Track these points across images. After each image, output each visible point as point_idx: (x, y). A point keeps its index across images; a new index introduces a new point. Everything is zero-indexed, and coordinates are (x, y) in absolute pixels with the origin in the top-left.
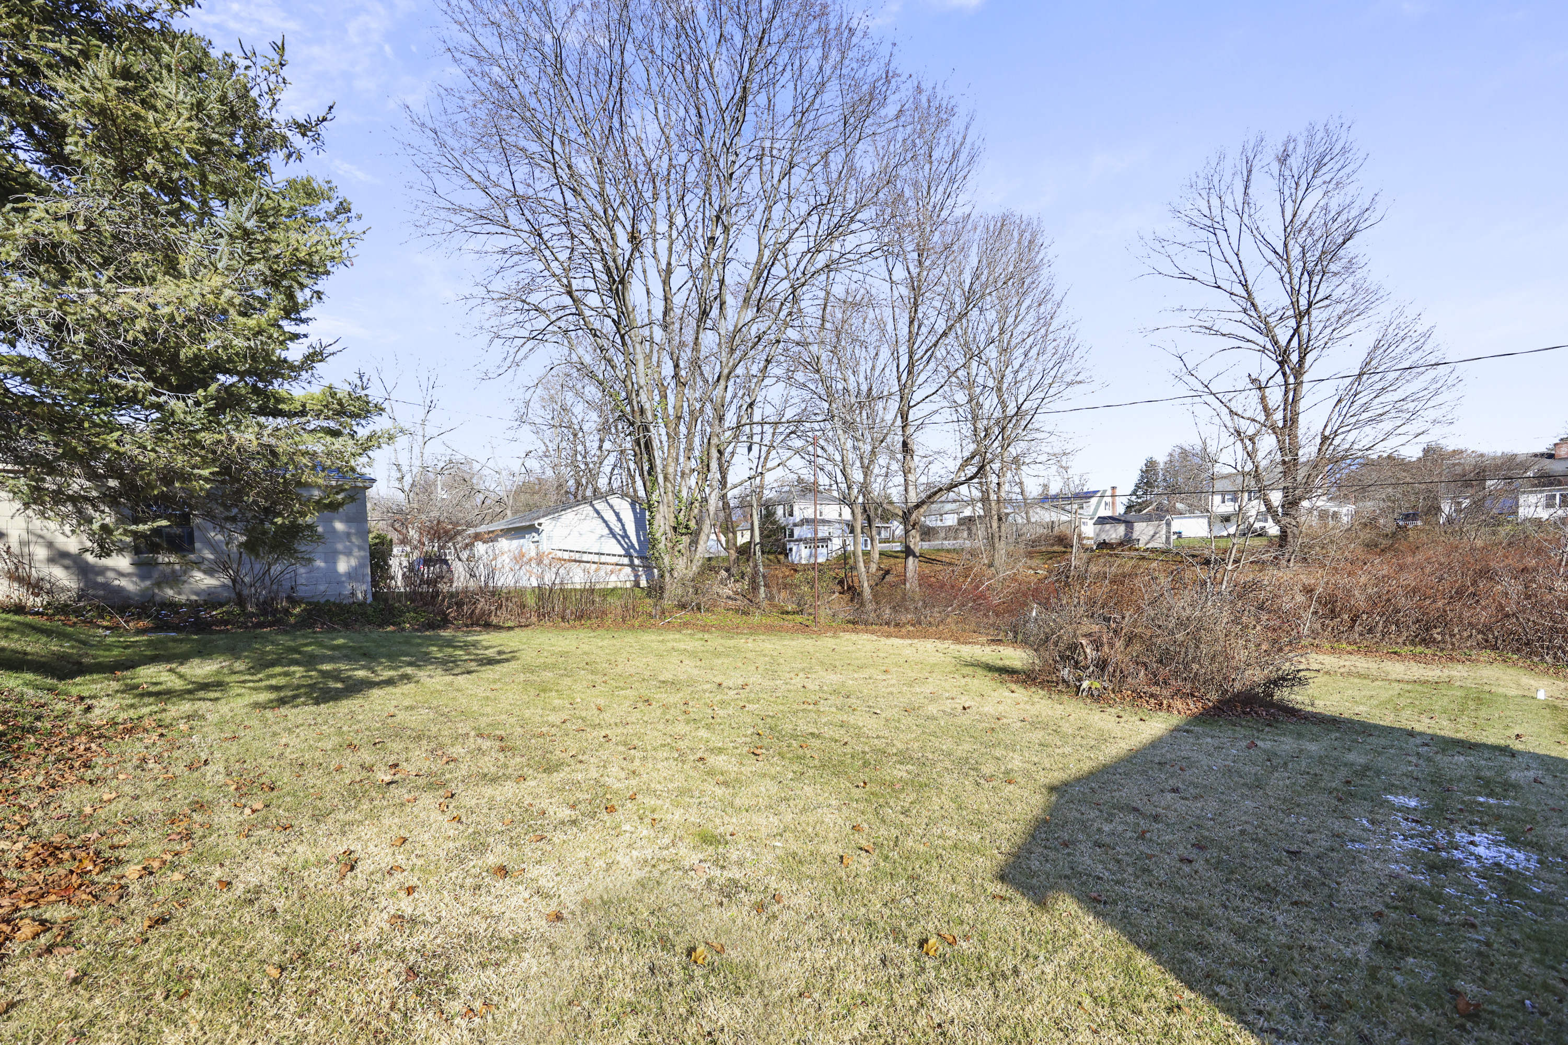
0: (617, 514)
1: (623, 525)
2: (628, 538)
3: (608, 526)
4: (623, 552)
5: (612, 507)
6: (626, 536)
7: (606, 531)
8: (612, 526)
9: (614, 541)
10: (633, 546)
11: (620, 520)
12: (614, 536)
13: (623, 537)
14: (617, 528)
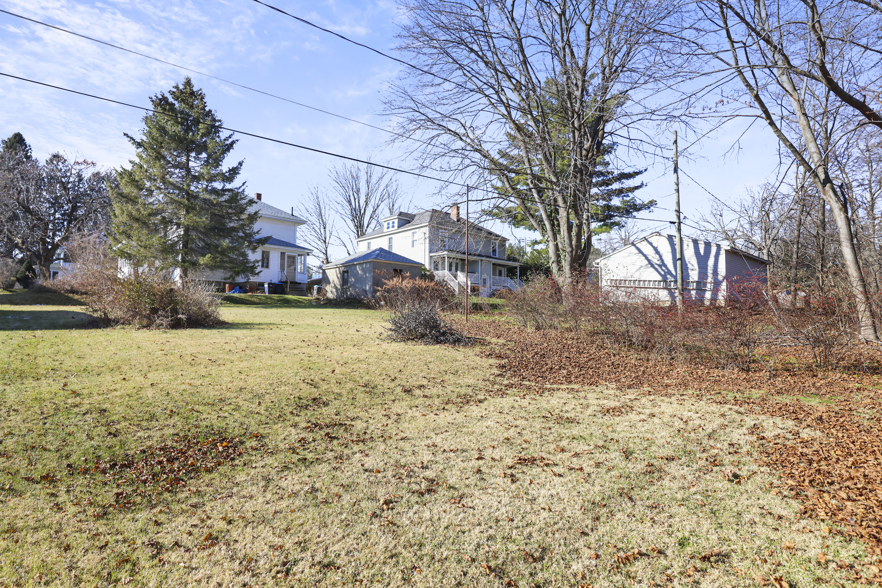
0: (655, 249)
1: (661, 257)
2: (665, 266)
3: (647, 258)
4: (659, 278)
5: (651, 244)
6: (663, 264)
7: (646, 262)
8: (650, 258)
9: (652, 269)
10: (669, 272)
11: (657, 252)
12: (652, 266)
13: (660, 266)
14: (655, 260)
